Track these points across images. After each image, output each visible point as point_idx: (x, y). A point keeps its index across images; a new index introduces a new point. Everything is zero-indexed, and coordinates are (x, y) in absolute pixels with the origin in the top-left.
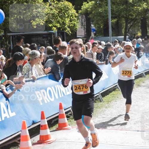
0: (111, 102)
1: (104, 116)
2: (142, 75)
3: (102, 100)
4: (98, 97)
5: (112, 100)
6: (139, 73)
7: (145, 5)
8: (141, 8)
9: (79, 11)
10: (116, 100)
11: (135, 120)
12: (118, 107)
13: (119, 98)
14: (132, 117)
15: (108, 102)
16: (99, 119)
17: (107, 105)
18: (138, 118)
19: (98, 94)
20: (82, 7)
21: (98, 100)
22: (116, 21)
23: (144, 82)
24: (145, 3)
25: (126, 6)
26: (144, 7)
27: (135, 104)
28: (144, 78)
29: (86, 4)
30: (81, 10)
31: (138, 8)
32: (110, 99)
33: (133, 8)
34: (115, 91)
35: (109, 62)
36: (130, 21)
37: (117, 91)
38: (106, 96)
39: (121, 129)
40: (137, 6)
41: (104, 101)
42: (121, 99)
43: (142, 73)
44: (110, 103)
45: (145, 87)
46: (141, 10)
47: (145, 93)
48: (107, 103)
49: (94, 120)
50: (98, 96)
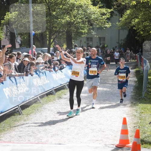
0: (31, 115)
1: (21, 129)
2: (64, 87)
3: (21, 113)
4: (17, 110)
5: (32, 112)
6: (61, 85)
7: (68, 17)
8: (64, 21)
9: (2, 21)
10: (36, 113)
11: (52, 133)
12: (37, 120)
13: (39, 110)
14: (50, 130)
15: (28, 114)
16: (16, 133)
17: (25, 118)
18: (55, 131)
19: (17, 107)
20: (5, 17)
21: (17, 113)
22: (40, 33)
23: (65, 95)
24: (68, 16)
25: (50, 17)
26: (67, 20)
27: (54, 116)
28: (66, 91)
29: (9, 14)
30: (4, 20)
31: (61, 20)
32: (30, 111)
33: (56, 20)
34: (35, 103)
35: (30, 74)
36: (54, 33)
37: (38, 103)
38: (26, 109)
39: (37, 142)
40: (61, 19)
41: (23, 113)
42: (41, 112)
43: (65, 85)
44: (29, 115)
45: (66, 99)
46: (64, 22)
47: (65, 105)
48: (26, 115)
49: (10, 134)
50: (17, 108)
